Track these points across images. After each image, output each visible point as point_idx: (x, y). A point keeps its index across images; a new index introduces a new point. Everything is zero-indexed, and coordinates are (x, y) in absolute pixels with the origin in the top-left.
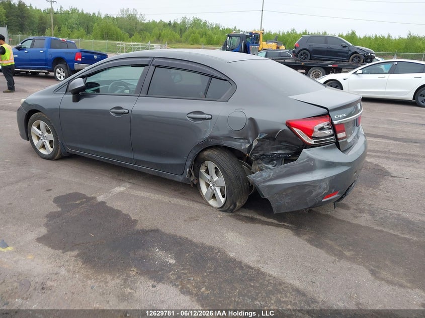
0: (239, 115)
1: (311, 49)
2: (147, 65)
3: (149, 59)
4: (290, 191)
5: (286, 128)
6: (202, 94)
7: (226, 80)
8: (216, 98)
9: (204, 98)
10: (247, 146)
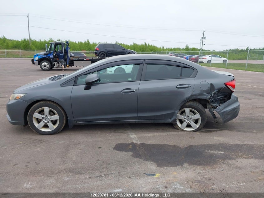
0: (204, 83)
1: (106, 51)
2: (142, 64)
3: (142, 61)
4: (230, 112)
5: (224, 86)
6: (179, 76)
7: (190, 68)
8: (188, 77)
9: (181, 78)
10: (210, 96)
